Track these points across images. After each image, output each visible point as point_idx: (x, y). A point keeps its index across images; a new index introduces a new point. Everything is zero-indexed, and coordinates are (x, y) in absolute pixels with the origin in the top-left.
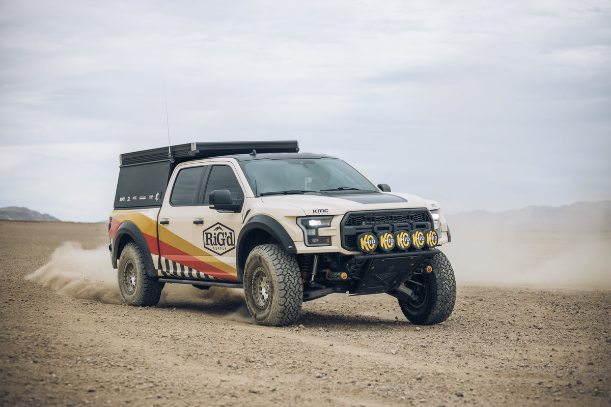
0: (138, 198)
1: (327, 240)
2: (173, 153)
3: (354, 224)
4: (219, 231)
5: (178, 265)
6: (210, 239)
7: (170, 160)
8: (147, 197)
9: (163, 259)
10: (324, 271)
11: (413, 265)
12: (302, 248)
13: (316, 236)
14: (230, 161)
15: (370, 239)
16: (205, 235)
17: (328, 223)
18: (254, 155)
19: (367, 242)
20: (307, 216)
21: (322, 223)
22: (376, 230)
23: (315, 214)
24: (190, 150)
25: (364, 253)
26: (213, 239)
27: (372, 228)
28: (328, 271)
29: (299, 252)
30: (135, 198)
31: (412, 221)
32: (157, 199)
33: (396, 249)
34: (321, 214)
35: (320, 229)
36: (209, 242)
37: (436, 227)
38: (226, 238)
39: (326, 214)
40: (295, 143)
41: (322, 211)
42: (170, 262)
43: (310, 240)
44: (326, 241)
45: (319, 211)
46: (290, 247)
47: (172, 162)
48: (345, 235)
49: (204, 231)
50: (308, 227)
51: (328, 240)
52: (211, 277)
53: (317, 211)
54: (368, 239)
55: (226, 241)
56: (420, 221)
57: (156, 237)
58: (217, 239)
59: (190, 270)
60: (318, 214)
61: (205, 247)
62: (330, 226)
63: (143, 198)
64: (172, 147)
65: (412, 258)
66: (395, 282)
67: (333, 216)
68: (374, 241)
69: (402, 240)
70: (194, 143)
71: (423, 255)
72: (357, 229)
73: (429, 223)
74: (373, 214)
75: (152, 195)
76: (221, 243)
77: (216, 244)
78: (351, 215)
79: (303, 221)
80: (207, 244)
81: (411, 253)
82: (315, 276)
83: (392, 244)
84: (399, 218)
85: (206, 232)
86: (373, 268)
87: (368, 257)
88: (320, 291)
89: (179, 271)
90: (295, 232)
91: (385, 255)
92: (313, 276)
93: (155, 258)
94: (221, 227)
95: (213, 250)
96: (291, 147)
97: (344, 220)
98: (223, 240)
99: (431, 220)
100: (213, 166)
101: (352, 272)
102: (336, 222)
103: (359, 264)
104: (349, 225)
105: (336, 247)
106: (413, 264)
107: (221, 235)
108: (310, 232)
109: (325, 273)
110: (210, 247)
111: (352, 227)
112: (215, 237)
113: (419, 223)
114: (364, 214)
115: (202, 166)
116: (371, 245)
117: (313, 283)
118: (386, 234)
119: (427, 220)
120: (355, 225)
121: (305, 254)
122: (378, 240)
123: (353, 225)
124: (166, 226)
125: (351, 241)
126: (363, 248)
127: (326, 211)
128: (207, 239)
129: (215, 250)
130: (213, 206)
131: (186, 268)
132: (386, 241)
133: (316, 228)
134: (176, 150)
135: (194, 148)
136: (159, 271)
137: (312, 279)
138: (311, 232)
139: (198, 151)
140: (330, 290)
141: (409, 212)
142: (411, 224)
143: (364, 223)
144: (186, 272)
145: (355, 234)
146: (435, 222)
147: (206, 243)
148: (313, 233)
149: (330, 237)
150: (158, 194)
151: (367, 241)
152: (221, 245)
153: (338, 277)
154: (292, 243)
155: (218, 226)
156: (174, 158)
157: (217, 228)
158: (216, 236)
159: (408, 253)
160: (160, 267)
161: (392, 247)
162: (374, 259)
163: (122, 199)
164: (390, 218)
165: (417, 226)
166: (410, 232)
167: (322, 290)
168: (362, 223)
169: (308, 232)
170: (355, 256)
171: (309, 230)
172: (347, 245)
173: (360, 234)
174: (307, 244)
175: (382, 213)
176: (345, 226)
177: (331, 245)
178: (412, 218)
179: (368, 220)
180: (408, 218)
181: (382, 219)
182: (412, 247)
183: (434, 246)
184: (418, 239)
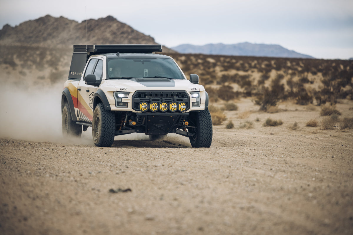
0: (76, 73)
1: (126, 104)
2: (88, 49)
3: (140, 97)
5: (83, 114)
7: (87, 53)
9: (79, 111)
11: (175, 120)
12: (113, 108)
13: (121, 102)
14: (104, 58)
15: (145, 105)
16: (90, 98)
17: (127, 96)
18: (118, 55)
19: (143, 106)
20: (117, 92)
21: (124, 95)
22: (151, 101)
23: (121, 91)
25: (143, 112)
28: (130, 120)
29: (111, 110)
31: (175, 97)
32: (81, 75)
33: (159, 111)
34: (123, 91)
35: (123, 99)
37: (192, 100)
39: (126, 91)
40: (160, 46)
41: (124, 89)
42: (81, 112)
43: (119, 104)
46: (107, 107)
47: (89, 54)
48: (134, 103)
50: (118, 97)
53: (122, 89)
56: (181, 97)
57: (77, 98)
60: (122, 91)
61: (89, 105)
62: (128, 98)
63: (78, 74)
64: (88, 46)
65: (171, 117)
66: (168, 129)
67: (130, 92)
68: (147, 106)
69: (163, 107)
70: (94, 45)
71: (178, 115)
72: (140, 100)
74: (151, 92)
75: (80, 72)
78: (138, 92)
79: (115, 94)
80: (90, 103)
81: (169, 114)
82: (126, 123)
83: (157, 109)
84: (167, 95)
85: (90, 96)
86: (149, 120)
87: (144, 114)
88: (128, 130)
89: (83, 118)
90: (111, 99)
91: (153, 114)
93: (76, 109)
96: (157, 49)
97: (134, 95)
99: (187, 97)
100: (99, 60)
101: (139, 122)
102: (131, 95)
103: (140, 117)
104: (136, 97)
105: (129, 108)
106: (173, 120)
110: (91, 105)
111: (138, 98)
113: (179, 98)
114: (145, 92)
115: (96, 59)
116: (145, 108)
117: (124, 127)
118: (154, 103)
119: (185, 97)
121: (116, 111)
122: (149, 106)
123: (139, 98)
124: (79, 92)
125: (136, 105)
126: (141, 109)
127: (126, 89)
128: (90, 100)
129: (92, 107)
130: (86, 83)
131: (85, 116)
132: (153, 107)
133: (121, 98)
134: (90, 47)
135: (94, 48)
136: (78, 118)
137: (124, 125)
139: (96, 50)
140: (134, 130)
141: (174, 92)
142: (174, 99)
143: (147, 97)
144: (85, 118)
145: (139, 102)
146: (191, 98)
148: (120, 101)
149: (127, 103)
150: (82, 72)
153: (131, 124)
154: (109, 105)
155: (93, 93)
156: (90, 52)
157: (93, 95)
158: (92, 99)
160: (78, 116)
162: (148, 115)
163: (71, 73)
164: (162, 95)
165: (178, 100)
166: (168, 103)
167: (129, 130)
168: (145, 97)
169: (117, 100)
170: (137, 114)
171: (118, 99)
172: (134, 107)
173: (141, 102)
174: (117, 106)
175: (156, 92)
176: (135, 98)
177: (127, 107)
178: (175, 95)
179: (148, 95)
180: (172, 95)
181: (156, 95)
182: (169, 111)
183: (183, 111)
184: (173, 107)
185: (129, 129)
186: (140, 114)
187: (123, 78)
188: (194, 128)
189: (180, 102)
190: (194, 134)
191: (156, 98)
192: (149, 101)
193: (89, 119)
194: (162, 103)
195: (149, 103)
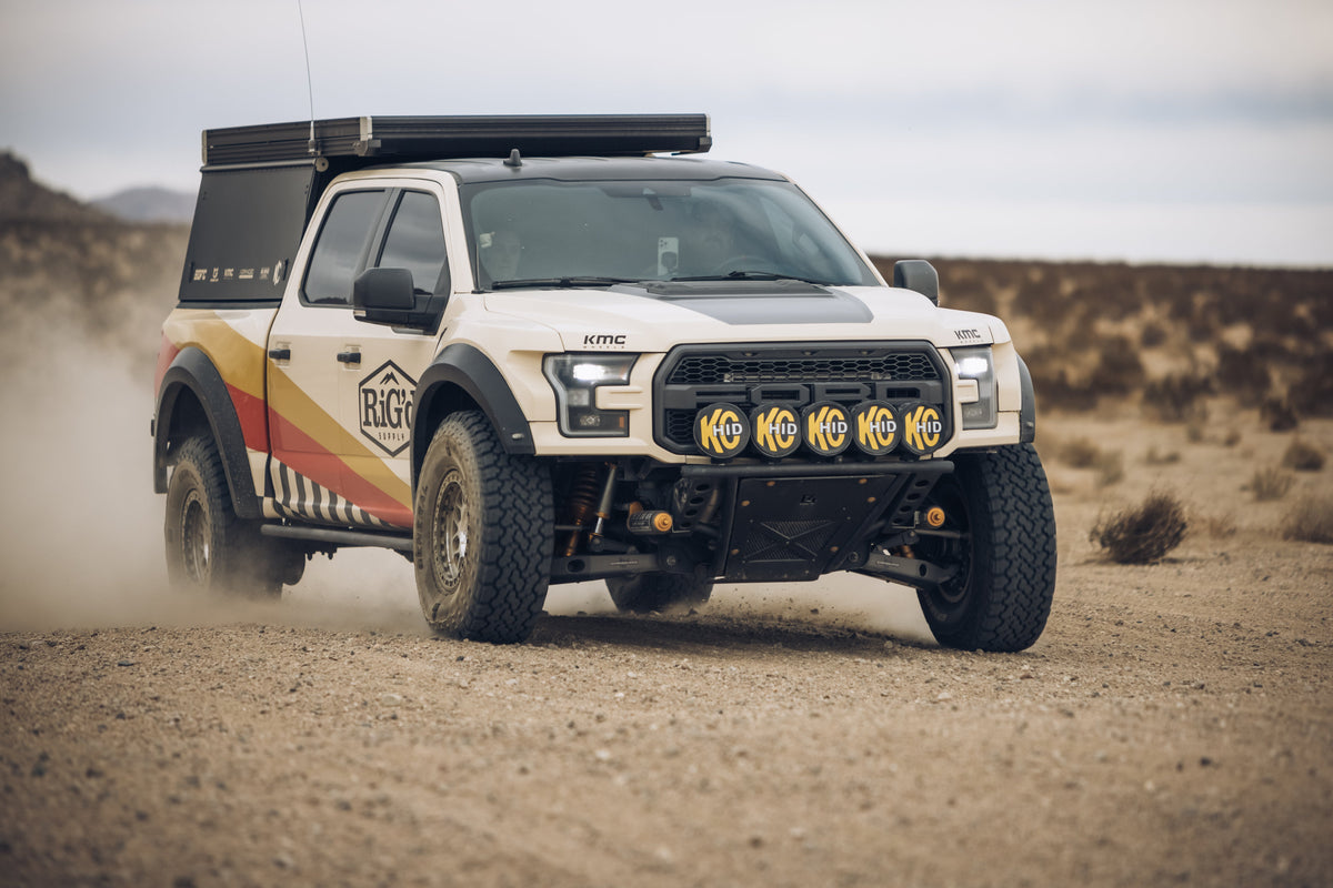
0: (236, 273)
1: (616, 421)
2: (321, 143)
3: (693, 379)
4: (391, 385)
5: (307, 482)
6: (372, 407)
7: (313, 161)
8: (257, 274)
9: (276, 463)
10: (626, 506)
11: (875, 503)
12: (549, 440)
13: (591, 409)
14: (440, 181)
15: (729, 421)
16: (363, 395)
17: (622, 373)
18: (514, 165)
19: (718, 430)
20: (567, 353)
21: (607, 372)
22: (756, 398)
23: (589, 347)
24: (358, 137)
25: (716, 460)
26: (378, 407)
27: (747, 392)
28: (632, 508)
29: (539, 451)
30: (229, 272)
31: (876, 376)
32: (276, 280)
33: (803, 452)
34: (604, 348)
35: (601, 390)
36: (371, 419)
37: (962, 394)
38: (403, 407)
39: (618, 348)
40: (700, 122)
41: (608, 339)
42: (291, 473)
43: (576, 419)
44: (618, 423)
45: (602, 339)
46: (515, 436)
47: (321, 169)
48: (666, 410)
49: (361, 384)
50: (569, 382)
51: (622, 420)
52: (375, 520)
53: (595, 340)
54: (723, 421)
55: (403, 415)
56: (906, 377)
57: (261, 397)
58: (386, 406)
59: (333, 500)
60: (597, 348)
61: (363, 432)
62: (627, 383)
63: (247, 275)
64: (322, 125)
65: (863, 481)
66: (835, 549)
67: (638, 355)
68: (738, 429)
69: (825, 429)
70: (365, 118)
71: (898, 474)
72: (699, 394)
73: (932, 383)
74: (754, 353)
75: (266, 266)
76: (395, 421)
77: (384, 425)
78: (685, 355)
79: (559, 365)
80: (367, 423)
81: (854, 467)
82: (604, 521)
83: (791, 440)
84: (836, 366)
85: (365, 386)
86: (746, 503)
87: (722, 470)
88: (618, 557)
89: (309, 503)
90: (534, 394)
91: (772, 469)
92: (600, 520)
93: (257, 459)
94: (396, 374)
95: (377, 438)
96: (688, 134)
97: (664, 367)
98: (398, 411)
99: (939, 373)
100: (404, 191)
101: (688, 514)
102: (645, 371)
103: (698, 489)
104: (676, 381)
105: (639, 440)
106: (872, 499)
107: (394, 396)
108: (575, 398)
109: (627, 512)
110: (371, 430)
111: (685, 387)
112: (382, 403)
113: (898, 384)
114: (723, 354)
115: (382, 190)
116: (730, 439)
117: (597, 541)
118: (775, 410)
119: (930, 377)
120: (698, 382)
121: (561, 457)
122: (751, 426)
123: (690, 383)
124: (282, 366)
125: (677, 425)
126: (706, 444)
127: (620, 340)
128: (367, 407)
129: (382, 442)
130: (363, 314)
131: (324, 491)
132: (774, 429)
133: (592, 389)
134: (329, 133)
135: (366, 133)
136: (267, 502)
137: (597, 531)
138: (580, 396)
139: (378, 144)
140: (647, 560)
141: (870, 351)
142: (873, 387)
143: (727, 378)
144: (325, 504)
145: (694, 407)
146: (956, 382)
147: (363, 419)
148: (585, 401)
149: (627, 412)
150: (280, 264)
151: (717, 425)
152: (394, 426)
153: (646, 524)
154: (523, 425)
155: (389, 370)
156: (328, 158)
157: (389, 377)
158: (385, 399)
159: (844, 467)
160: (270, 491)
161: (789, 449)
162: (741, 477)
163: (200, 274)
164: (809, 367)
165: (891, 393)
166: (851, 407)
167: (623, 557)
168: (722, 376)
169: (570, 397)
170: (684, 469)
171: (572, 392)
172: (666, 435)
173: (704, 407)
174: (566, 431)
175: (781, 351)
176: (667, 383)
177: (628, 436)
178: (877, 367)
179: (737, 368)
180: (864, 366)
181: (780, 368)
182: (853, 451)
183: (929, 450)
184: (874, 427)
185: (624, 553)
186: (704, 470)
187: (565, 284)
188: (950, 540)
189: (908, 402)
190: (952, 570)
191: (782, 381)
192: (743, 398)
193: (356, 509)
194: (817, 411)
195: (748, 411)
